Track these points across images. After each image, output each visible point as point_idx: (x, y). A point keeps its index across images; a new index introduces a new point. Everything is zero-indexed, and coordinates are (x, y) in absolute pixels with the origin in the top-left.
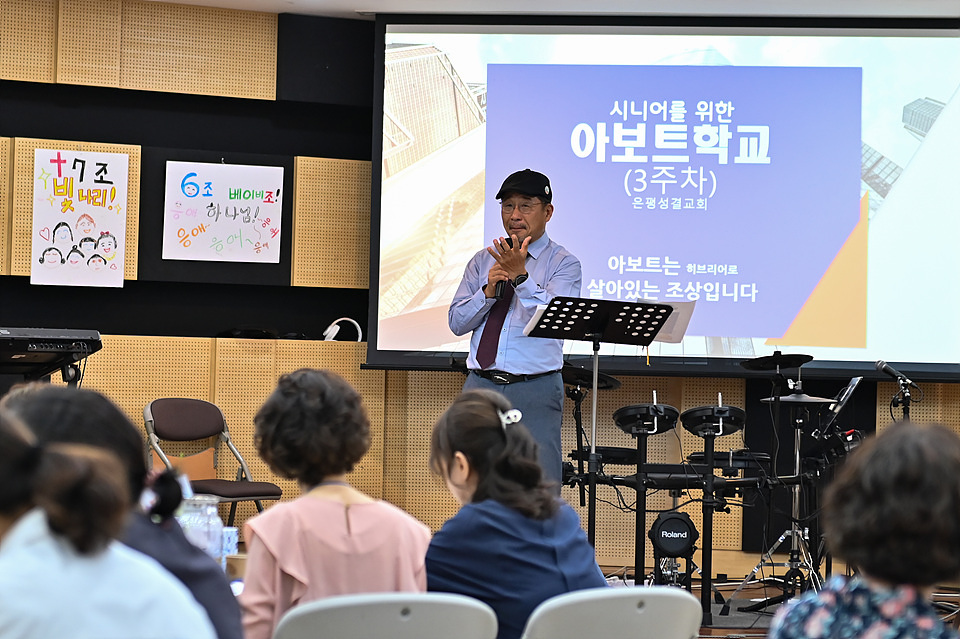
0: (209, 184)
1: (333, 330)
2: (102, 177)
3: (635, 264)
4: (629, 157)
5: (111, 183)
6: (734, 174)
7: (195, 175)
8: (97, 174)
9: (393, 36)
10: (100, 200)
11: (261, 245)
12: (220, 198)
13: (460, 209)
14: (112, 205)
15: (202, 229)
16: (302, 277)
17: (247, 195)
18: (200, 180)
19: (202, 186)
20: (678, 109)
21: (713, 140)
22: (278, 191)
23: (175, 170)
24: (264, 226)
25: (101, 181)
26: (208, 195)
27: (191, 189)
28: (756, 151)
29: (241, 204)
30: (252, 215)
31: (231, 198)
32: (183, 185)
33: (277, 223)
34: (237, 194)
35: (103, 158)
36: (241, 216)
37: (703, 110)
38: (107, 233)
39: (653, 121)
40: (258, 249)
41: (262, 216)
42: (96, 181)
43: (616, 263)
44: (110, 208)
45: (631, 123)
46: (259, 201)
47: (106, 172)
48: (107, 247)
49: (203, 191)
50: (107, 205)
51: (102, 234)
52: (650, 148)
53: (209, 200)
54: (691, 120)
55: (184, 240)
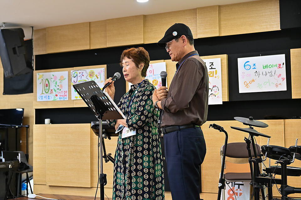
0: (255, 64)
2: (212, 67)
5: (215, 69)
7: (249, 62)
8: (210, 66)
10: (212, 75)
11: (278, 84)
12: (259, 69)
14: (216, 76)
15: (253, 81)
17: (270, 66)
18: (251, 64)
19: (252, 65)
22: (283, 64)
23: (241, 61)
24: (279, 77)
25: (212, 68)
26: (255, 68)
27: (247, 67)
29: (268, 70)
30: (273, 74)
31: (264, 68)
32: (244, 66)
33: (284, 75)
34: (266, 67)
35: (212, 60)
36: (268, 74)
38: (215, 86)
40: (277, 86)
41: (278, 73)
42: (210, 69)
44: (215, 77)
46: (276, 68)
47: (213, 65)
48: (215, 91)
49: (252, 67)
50: (214, 77)
51: (213, 86)
53: (255, 70)
55: (247, 86)
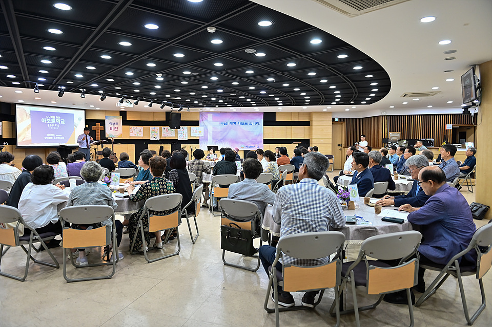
1: (5, 144)
3: (50, 135)
4: (49, 122)
6: (60, 125)
9: (17, 106)
13: (28, 128)
16: (4, 137)
20: (54, 117)
21: (58, 121)
28: (63, 122)
37: (57, 117)
39: (51, 118)
43: (48, 135)
45: (49, 118)
52: (51, 122)
54: (56, 118)
